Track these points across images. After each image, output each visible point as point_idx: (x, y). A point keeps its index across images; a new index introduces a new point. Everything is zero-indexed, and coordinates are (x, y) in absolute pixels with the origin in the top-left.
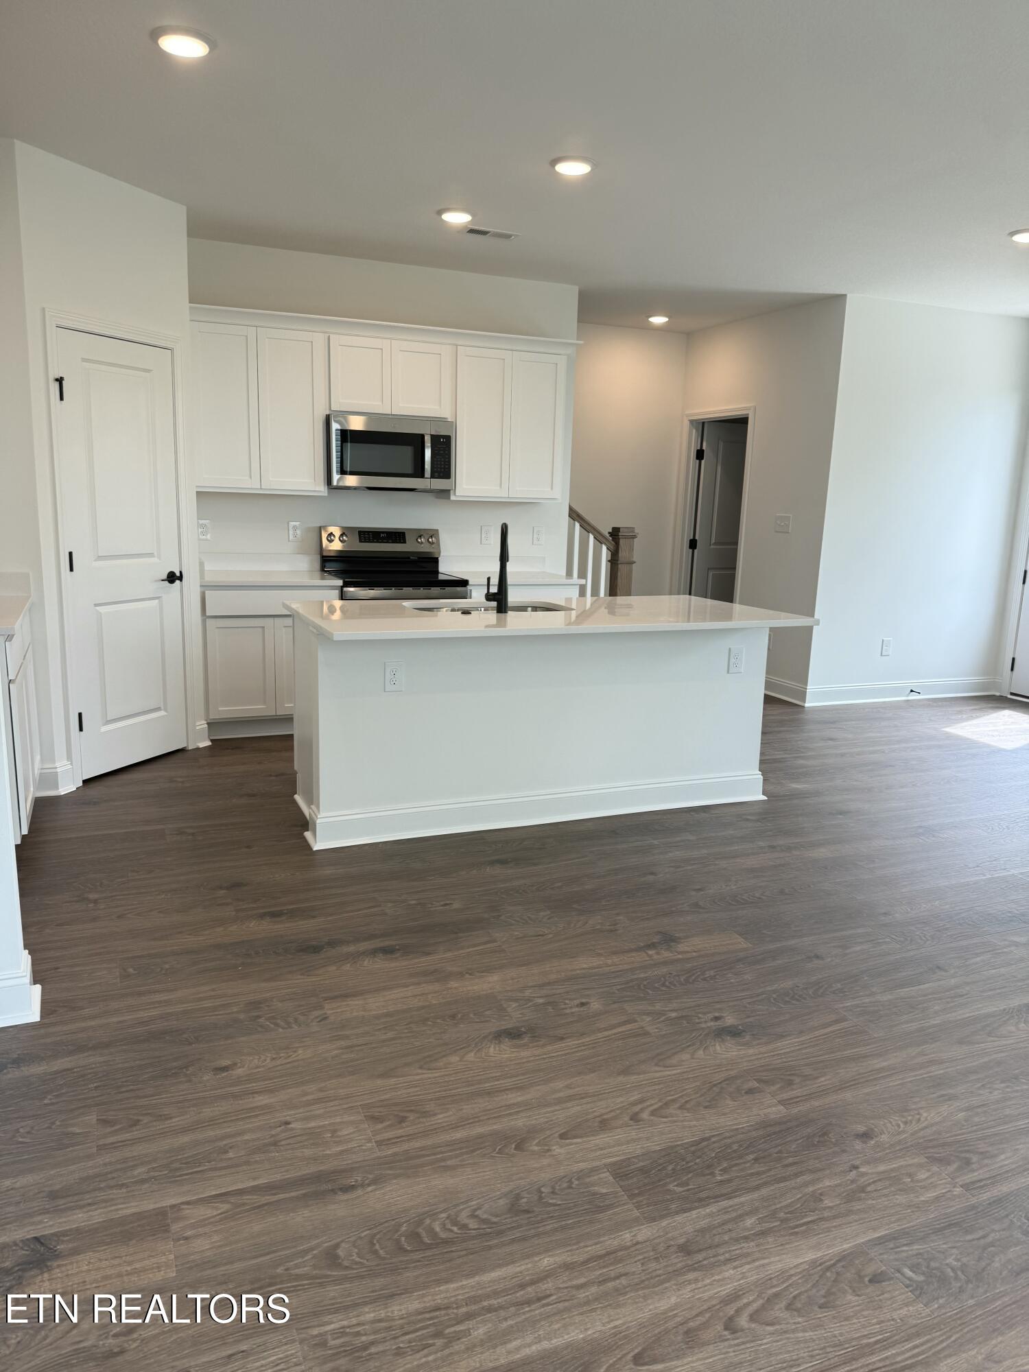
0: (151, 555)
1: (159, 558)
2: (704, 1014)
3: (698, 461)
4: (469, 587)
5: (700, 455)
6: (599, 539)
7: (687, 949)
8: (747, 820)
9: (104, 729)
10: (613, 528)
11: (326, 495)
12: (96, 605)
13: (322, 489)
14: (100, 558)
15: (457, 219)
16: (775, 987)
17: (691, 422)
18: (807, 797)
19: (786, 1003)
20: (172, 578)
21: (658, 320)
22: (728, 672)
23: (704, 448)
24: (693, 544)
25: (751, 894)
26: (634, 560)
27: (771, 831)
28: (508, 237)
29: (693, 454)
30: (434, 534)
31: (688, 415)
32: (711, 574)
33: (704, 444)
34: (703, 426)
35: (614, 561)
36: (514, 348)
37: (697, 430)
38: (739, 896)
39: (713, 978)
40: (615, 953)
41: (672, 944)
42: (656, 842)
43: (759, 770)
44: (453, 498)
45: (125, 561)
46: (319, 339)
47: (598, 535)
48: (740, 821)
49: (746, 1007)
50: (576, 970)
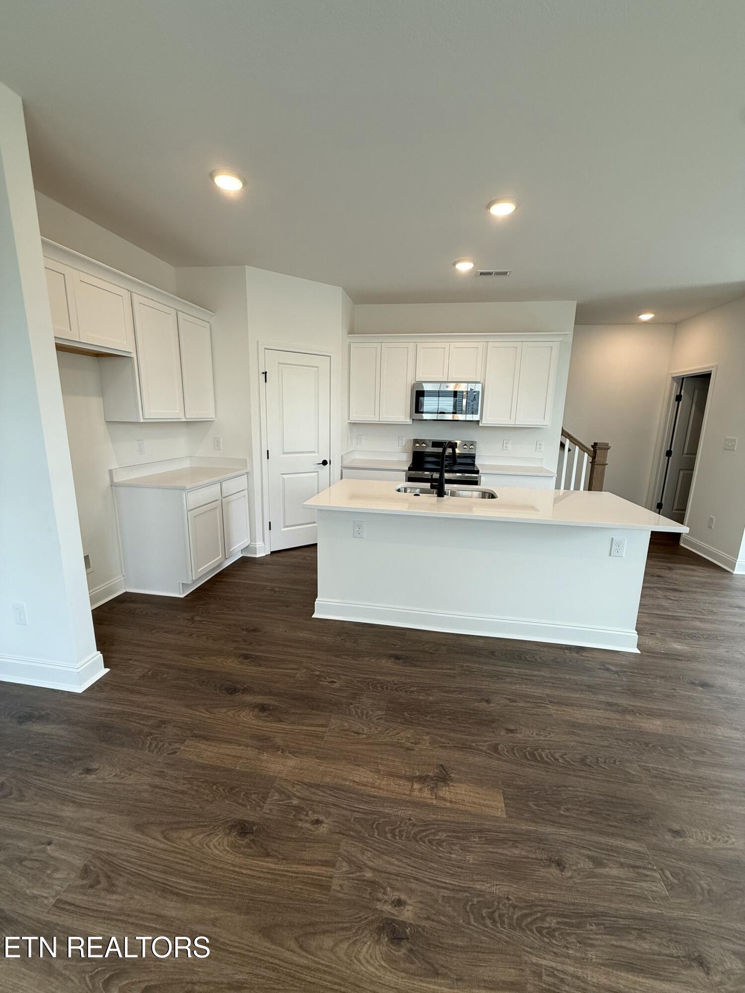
0: (314, 452)
1: (318, 453)
2: (394, 889)
3: (677, 402)
4: (480, 475)
5: (678, 398)
6: (583, 448)
7: (447, 796)
8: (608, 670)
9: (283, 530)
10: (595, 443)
11: (411, 423)
12: (282, 474)
13: (409, 421)
14: (285, 453)
15: (465, 267)
16: (485, 887)
17: (673, 378)
18: (679, 660)
19: (480, 919)
20: (325, 463)
21: (646, 317)
22: (610, 555)
23: (682, 394)
24: (669, 454)
25: (552, 751)
26: (607, 462)
27: (620, 686)
28: (505, 273)
29: (673, 397)
30: (473, 443)
31: (671, 374)
32: (682, 473)
33: (683, 391)
34: (682, 380)
35: (593, 463)
36: (524, 340)
37: (678, 383)
38: (540, 750)
39: (440, 843)
40: (390, 775)
41: (442, 784)
42: (515, 671)
43: (636, 630)
44: (480, 425)
45: (297, 455)
46: (411, 346)
47: (582, 447)
48: (601, 669)
49: (436, 901)
50: (345, 779)
